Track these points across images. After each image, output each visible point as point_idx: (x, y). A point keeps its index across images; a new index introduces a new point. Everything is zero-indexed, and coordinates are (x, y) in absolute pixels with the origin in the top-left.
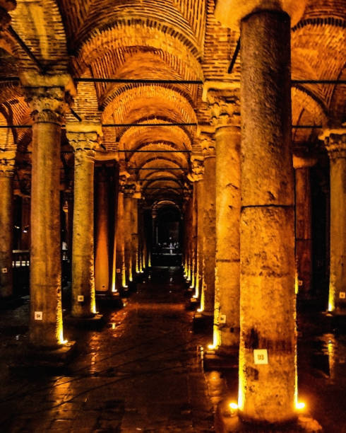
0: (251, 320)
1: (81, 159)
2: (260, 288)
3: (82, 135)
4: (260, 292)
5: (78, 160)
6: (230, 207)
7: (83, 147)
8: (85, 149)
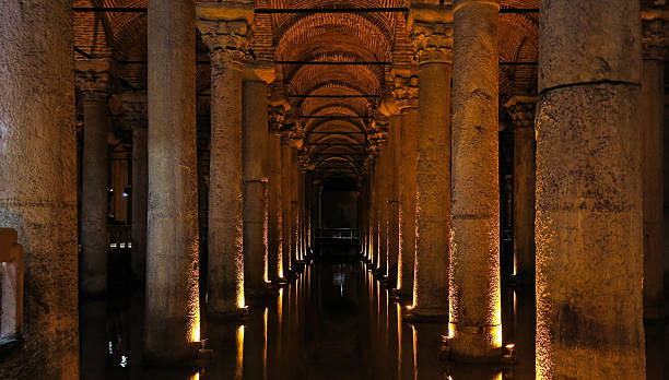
0: (563, 290)
1: (221, 65)
2: (581, 231)
3: (222, 25)
4: (580, 239)
5: (217, 67)
6: (478, 128)
7: (224, 45)
8: (228, 48)
